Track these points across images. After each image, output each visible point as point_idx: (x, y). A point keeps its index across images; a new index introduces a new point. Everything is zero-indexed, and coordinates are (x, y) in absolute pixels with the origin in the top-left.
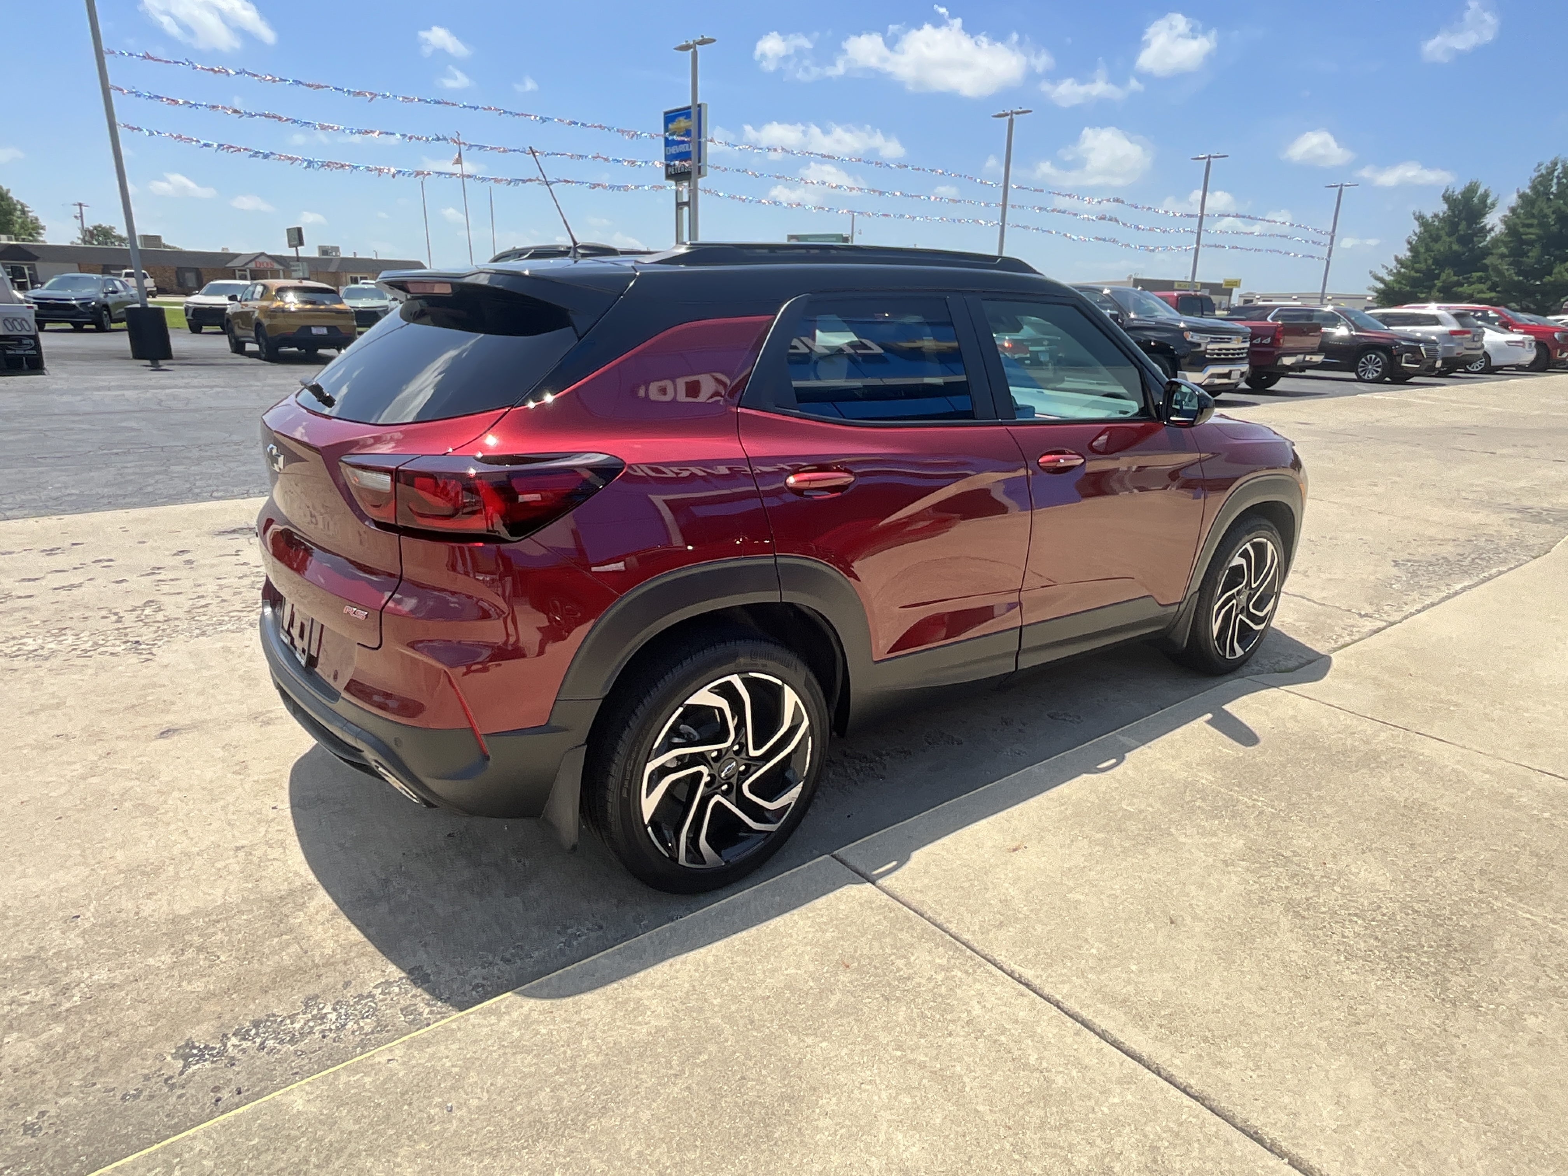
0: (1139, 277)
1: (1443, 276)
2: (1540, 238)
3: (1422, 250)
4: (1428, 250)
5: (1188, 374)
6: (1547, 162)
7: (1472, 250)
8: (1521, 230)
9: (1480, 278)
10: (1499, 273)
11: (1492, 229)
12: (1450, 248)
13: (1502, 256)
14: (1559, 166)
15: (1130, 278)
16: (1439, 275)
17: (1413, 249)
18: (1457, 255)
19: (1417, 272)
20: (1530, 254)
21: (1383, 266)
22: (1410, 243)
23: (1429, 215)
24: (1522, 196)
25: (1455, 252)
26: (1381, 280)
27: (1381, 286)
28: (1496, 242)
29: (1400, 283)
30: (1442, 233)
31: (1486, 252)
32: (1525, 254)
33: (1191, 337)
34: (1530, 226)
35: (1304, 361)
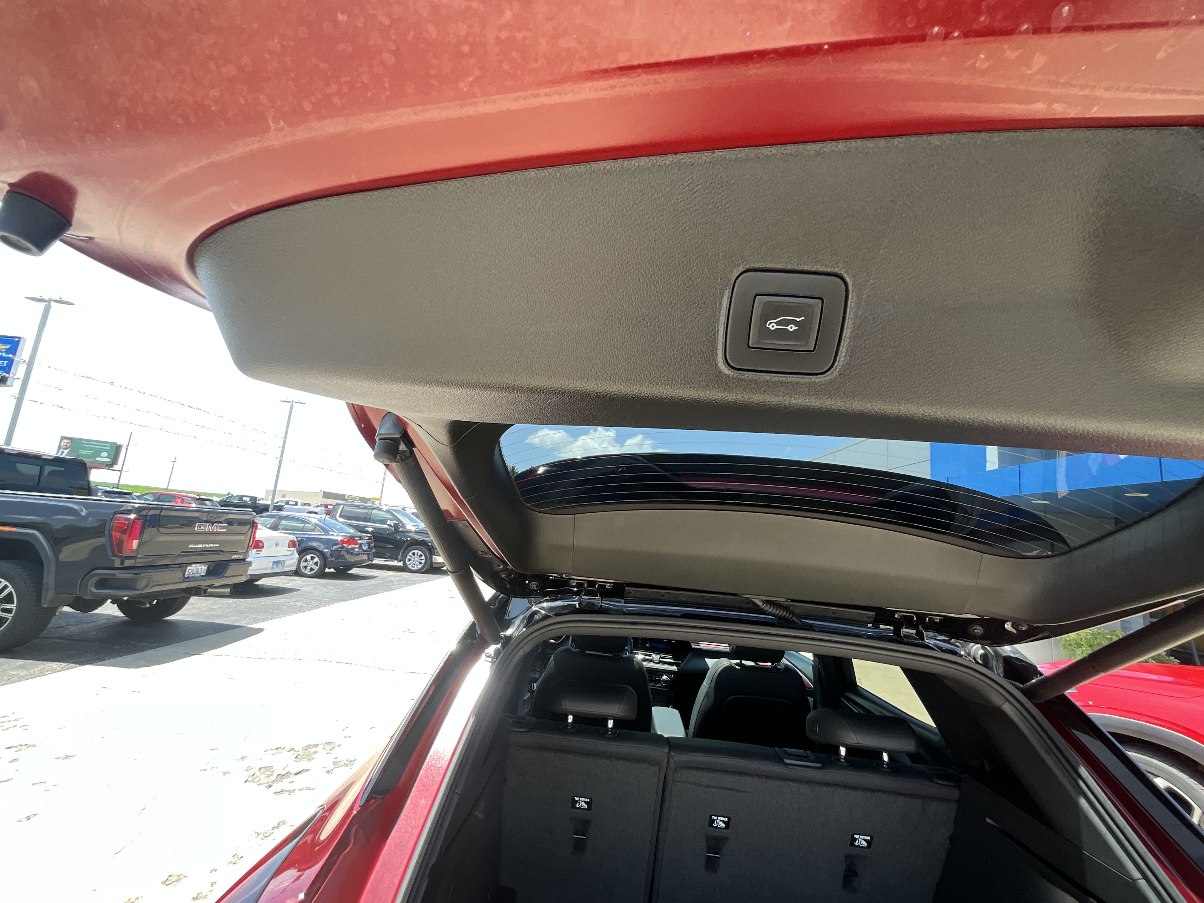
5: (437, 557)
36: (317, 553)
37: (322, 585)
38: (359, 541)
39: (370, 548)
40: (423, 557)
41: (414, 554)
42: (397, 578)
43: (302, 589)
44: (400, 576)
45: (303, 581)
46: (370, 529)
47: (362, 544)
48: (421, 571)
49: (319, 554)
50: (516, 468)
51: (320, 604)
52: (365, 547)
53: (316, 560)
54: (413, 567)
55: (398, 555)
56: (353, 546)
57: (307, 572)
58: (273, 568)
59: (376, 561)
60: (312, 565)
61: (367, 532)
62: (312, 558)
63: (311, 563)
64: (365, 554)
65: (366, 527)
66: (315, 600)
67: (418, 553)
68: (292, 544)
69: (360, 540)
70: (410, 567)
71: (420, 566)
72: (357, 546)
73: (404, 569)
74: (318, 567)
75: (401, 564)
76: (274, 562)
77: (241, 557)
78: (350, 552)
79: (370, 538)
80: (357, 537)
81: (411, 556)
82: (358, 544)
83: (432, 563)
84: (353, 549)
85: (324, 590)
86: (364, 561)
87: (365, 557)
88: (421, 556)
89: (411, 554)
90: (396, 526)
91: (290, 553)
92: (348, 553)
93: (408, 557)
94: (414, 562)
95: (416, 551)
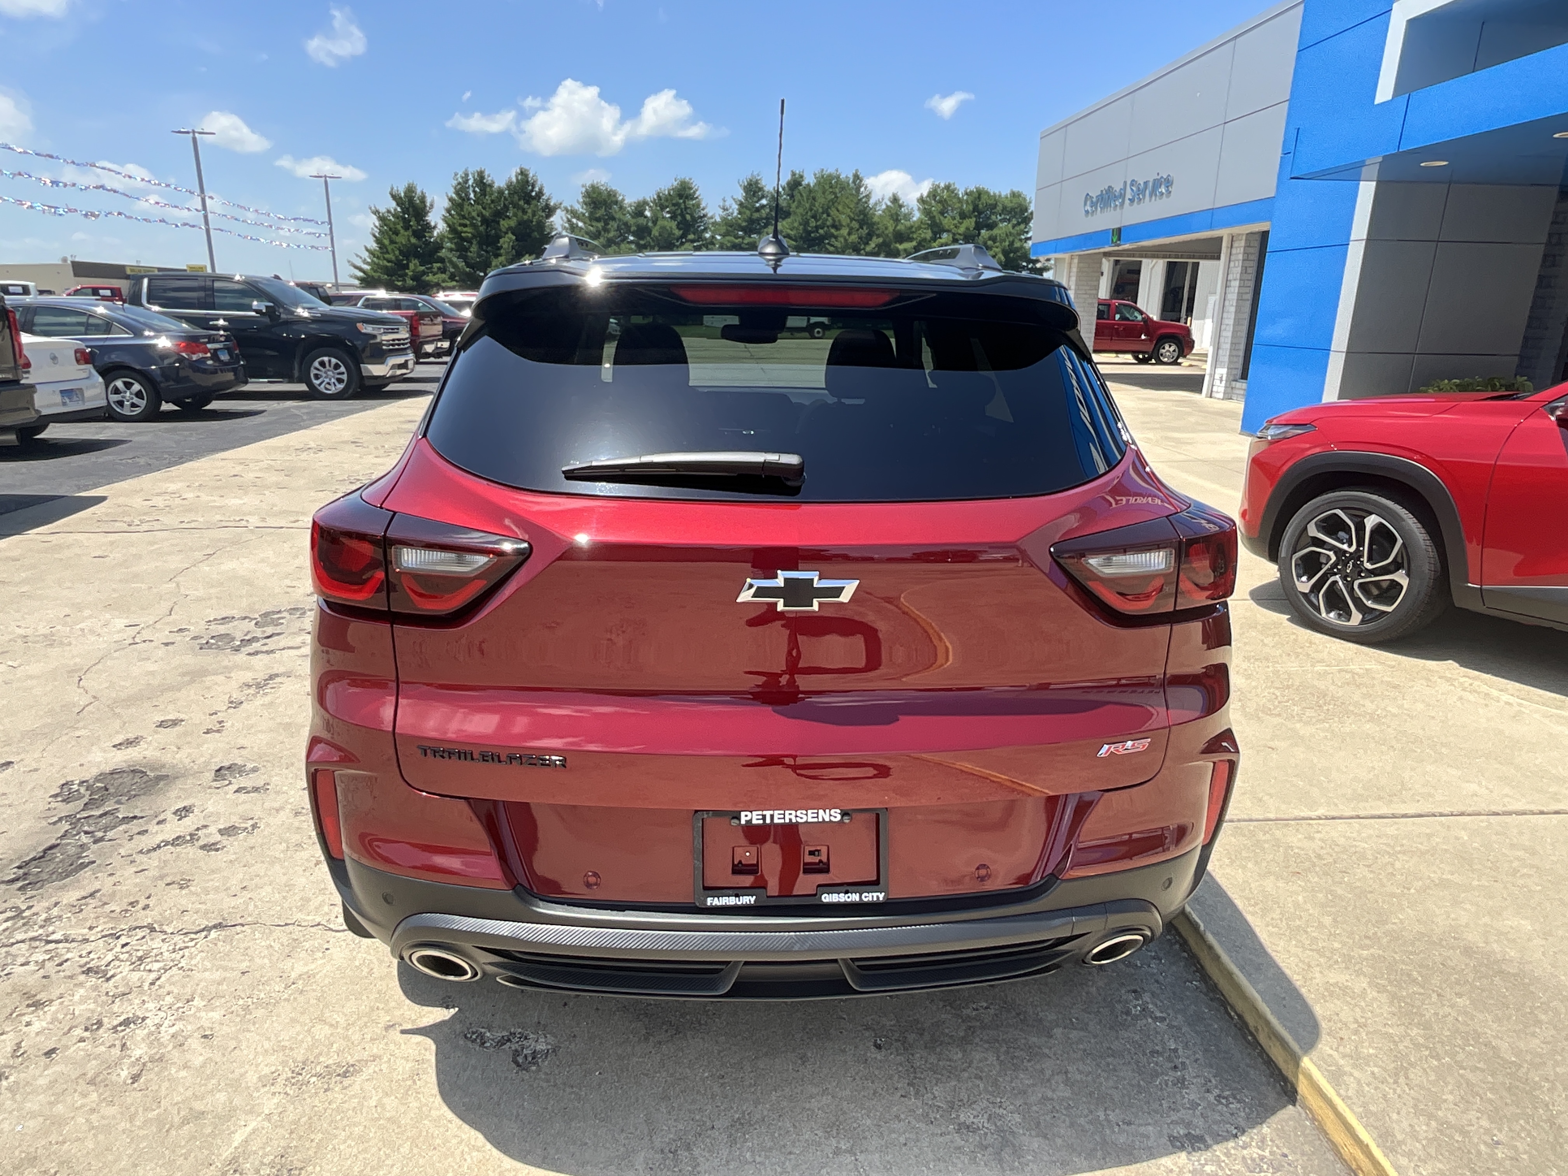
0: (77, 260)
1: (412, 266)
2: (474, 236)
3: (386, 242)
4: (392, 242)
5: (370, 367)
6: (461, 173)
7: (427, 243)
8: (459, 228)
9: (439, 268)
10: (455, 266)
11: (435, 227)
12: (409, 240)
13: (451, 250)
14: (470, 176)
15: (65, 260)
16: (408, 265)
17: (378, 241)
18: (416, 247)
19: (389, 261)
20: (472, 249)
21: (357, 256)
22: (374, 236)
23: (383, 210)
24: (451, 200)
25: (414, 245)
26: (361, 270)
27: (361, 274)
28: (442, 237)
29: (375, 271)
30: (399, 227)
31: (438, 246)
32: (467, 250)
33: (368, 329)
34: (465, 226)
35: (437, 348)
36: (134, 374)
37: (167, 431)
38: (209, 346)
39: (234, 359)
40: (343, 369)
41: (322, 364)
42: (305, 411)
43: (135, 439)
44: (309, 407)
45: (126, 428)
46: (221, 322)
47: (216, 350)
48: (346, 395)
49: (139, 377)
50: (486, 173)
51: (181, 458)
52: (224, 357)
53: (137, 387)
54: (327, 389)
55: (292, 369)
56: (201, 355)
57: (126, 411)
58: (64, 404)
59: (252, 386)
60: (132, 399)
61: (217, 328)
62: (128, 385)
63: (128, 394)
64: (229, 370)
65: (213, 320)
66: (170, 453)
67: (330, 361)
68: (83, 357)
69: (209, 342)
70: (322, 388)
71: (341, 386)
72: (209, 355)
73: (313, 394)
74: (145, 402)
75: (303, 387)
76: (61, 392)
77: (10, 376)
78: (197, 367)
79: (227, 339)
80: (204, 337)
81: (318, 370)
82: (209, 350)
83: (362, 378)
84: (202, 361)
85: (177, 437)
86: (230, 384)
87: (230, 376)
88: (337, 367)
89: (316, 364)
90: (271, 312)
91: (85, 375)
92: (194, 372)
93: (313, 372)
94: (327, 380)
95: (326, 359)
